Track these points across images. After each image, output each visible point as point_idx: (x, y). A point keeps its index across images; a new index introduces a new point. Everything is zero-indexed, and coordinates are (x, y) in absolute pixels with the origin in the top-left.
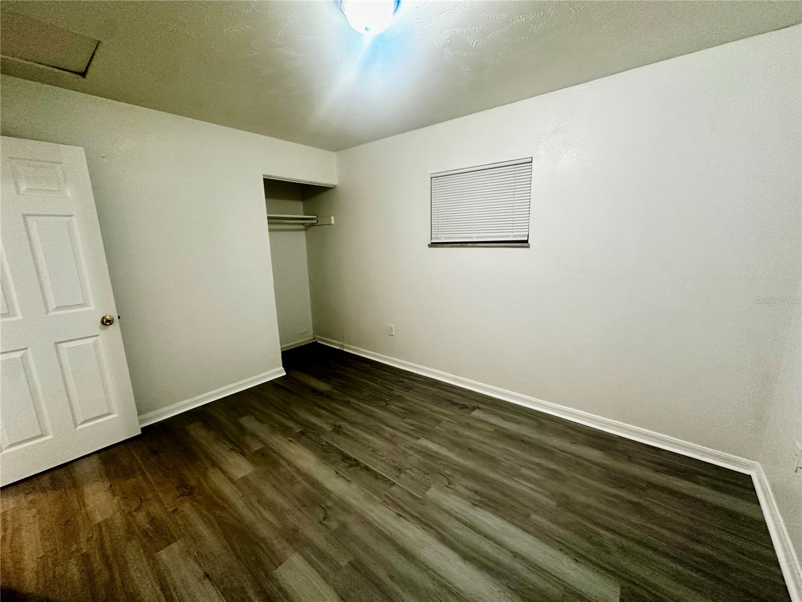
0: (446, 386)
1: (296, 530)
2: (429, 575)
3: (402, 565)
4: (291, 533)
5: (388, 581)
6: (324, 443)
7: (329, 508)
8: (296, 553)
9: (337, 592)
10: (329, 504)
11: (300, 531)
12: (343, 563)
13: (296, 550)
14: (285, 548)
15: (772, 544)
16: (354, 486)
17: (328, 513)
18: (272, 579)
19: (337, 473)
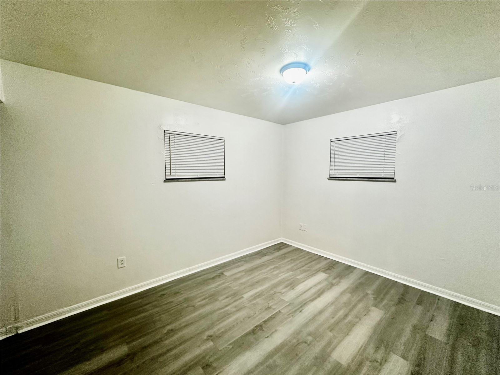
0: (191, 276)
1: (316, 358)
2: (329, 306)
3: (327, 314)
4: (318, 360)
5: (335, 319)
6: (231, 346)
7: (298, 341)
8: (332, 355)
9: (345, 336)
10: (295, 341)
11: (316, 355)
12: (331, 334)
13: (329, 356)
14: (329, 362)
15: (304, 250)
16: (280, 328)
17: (302, 341)
18: (349, 366)
19: (268, 337)
